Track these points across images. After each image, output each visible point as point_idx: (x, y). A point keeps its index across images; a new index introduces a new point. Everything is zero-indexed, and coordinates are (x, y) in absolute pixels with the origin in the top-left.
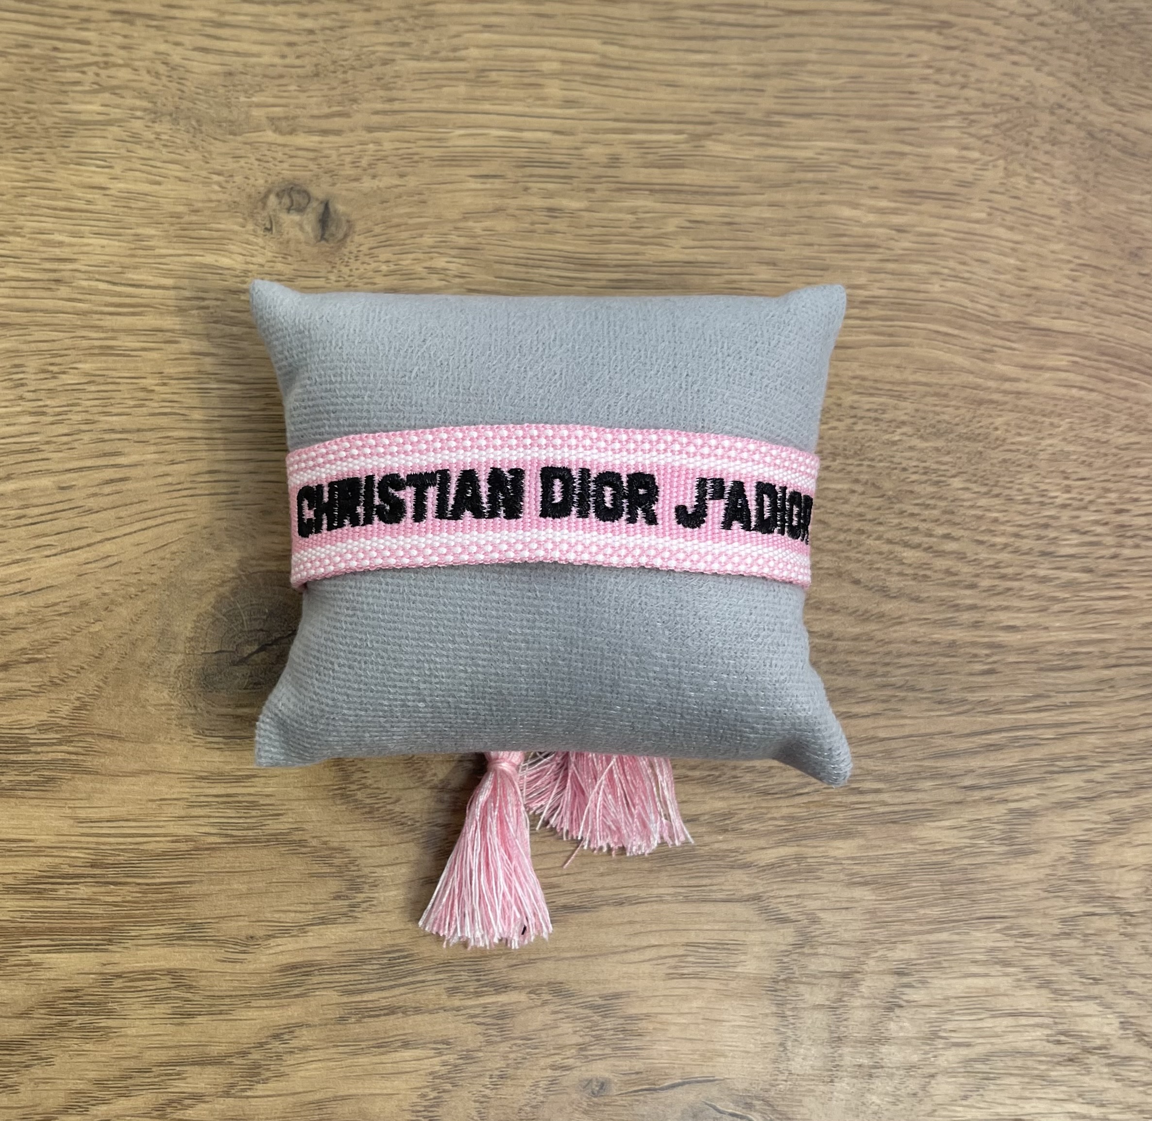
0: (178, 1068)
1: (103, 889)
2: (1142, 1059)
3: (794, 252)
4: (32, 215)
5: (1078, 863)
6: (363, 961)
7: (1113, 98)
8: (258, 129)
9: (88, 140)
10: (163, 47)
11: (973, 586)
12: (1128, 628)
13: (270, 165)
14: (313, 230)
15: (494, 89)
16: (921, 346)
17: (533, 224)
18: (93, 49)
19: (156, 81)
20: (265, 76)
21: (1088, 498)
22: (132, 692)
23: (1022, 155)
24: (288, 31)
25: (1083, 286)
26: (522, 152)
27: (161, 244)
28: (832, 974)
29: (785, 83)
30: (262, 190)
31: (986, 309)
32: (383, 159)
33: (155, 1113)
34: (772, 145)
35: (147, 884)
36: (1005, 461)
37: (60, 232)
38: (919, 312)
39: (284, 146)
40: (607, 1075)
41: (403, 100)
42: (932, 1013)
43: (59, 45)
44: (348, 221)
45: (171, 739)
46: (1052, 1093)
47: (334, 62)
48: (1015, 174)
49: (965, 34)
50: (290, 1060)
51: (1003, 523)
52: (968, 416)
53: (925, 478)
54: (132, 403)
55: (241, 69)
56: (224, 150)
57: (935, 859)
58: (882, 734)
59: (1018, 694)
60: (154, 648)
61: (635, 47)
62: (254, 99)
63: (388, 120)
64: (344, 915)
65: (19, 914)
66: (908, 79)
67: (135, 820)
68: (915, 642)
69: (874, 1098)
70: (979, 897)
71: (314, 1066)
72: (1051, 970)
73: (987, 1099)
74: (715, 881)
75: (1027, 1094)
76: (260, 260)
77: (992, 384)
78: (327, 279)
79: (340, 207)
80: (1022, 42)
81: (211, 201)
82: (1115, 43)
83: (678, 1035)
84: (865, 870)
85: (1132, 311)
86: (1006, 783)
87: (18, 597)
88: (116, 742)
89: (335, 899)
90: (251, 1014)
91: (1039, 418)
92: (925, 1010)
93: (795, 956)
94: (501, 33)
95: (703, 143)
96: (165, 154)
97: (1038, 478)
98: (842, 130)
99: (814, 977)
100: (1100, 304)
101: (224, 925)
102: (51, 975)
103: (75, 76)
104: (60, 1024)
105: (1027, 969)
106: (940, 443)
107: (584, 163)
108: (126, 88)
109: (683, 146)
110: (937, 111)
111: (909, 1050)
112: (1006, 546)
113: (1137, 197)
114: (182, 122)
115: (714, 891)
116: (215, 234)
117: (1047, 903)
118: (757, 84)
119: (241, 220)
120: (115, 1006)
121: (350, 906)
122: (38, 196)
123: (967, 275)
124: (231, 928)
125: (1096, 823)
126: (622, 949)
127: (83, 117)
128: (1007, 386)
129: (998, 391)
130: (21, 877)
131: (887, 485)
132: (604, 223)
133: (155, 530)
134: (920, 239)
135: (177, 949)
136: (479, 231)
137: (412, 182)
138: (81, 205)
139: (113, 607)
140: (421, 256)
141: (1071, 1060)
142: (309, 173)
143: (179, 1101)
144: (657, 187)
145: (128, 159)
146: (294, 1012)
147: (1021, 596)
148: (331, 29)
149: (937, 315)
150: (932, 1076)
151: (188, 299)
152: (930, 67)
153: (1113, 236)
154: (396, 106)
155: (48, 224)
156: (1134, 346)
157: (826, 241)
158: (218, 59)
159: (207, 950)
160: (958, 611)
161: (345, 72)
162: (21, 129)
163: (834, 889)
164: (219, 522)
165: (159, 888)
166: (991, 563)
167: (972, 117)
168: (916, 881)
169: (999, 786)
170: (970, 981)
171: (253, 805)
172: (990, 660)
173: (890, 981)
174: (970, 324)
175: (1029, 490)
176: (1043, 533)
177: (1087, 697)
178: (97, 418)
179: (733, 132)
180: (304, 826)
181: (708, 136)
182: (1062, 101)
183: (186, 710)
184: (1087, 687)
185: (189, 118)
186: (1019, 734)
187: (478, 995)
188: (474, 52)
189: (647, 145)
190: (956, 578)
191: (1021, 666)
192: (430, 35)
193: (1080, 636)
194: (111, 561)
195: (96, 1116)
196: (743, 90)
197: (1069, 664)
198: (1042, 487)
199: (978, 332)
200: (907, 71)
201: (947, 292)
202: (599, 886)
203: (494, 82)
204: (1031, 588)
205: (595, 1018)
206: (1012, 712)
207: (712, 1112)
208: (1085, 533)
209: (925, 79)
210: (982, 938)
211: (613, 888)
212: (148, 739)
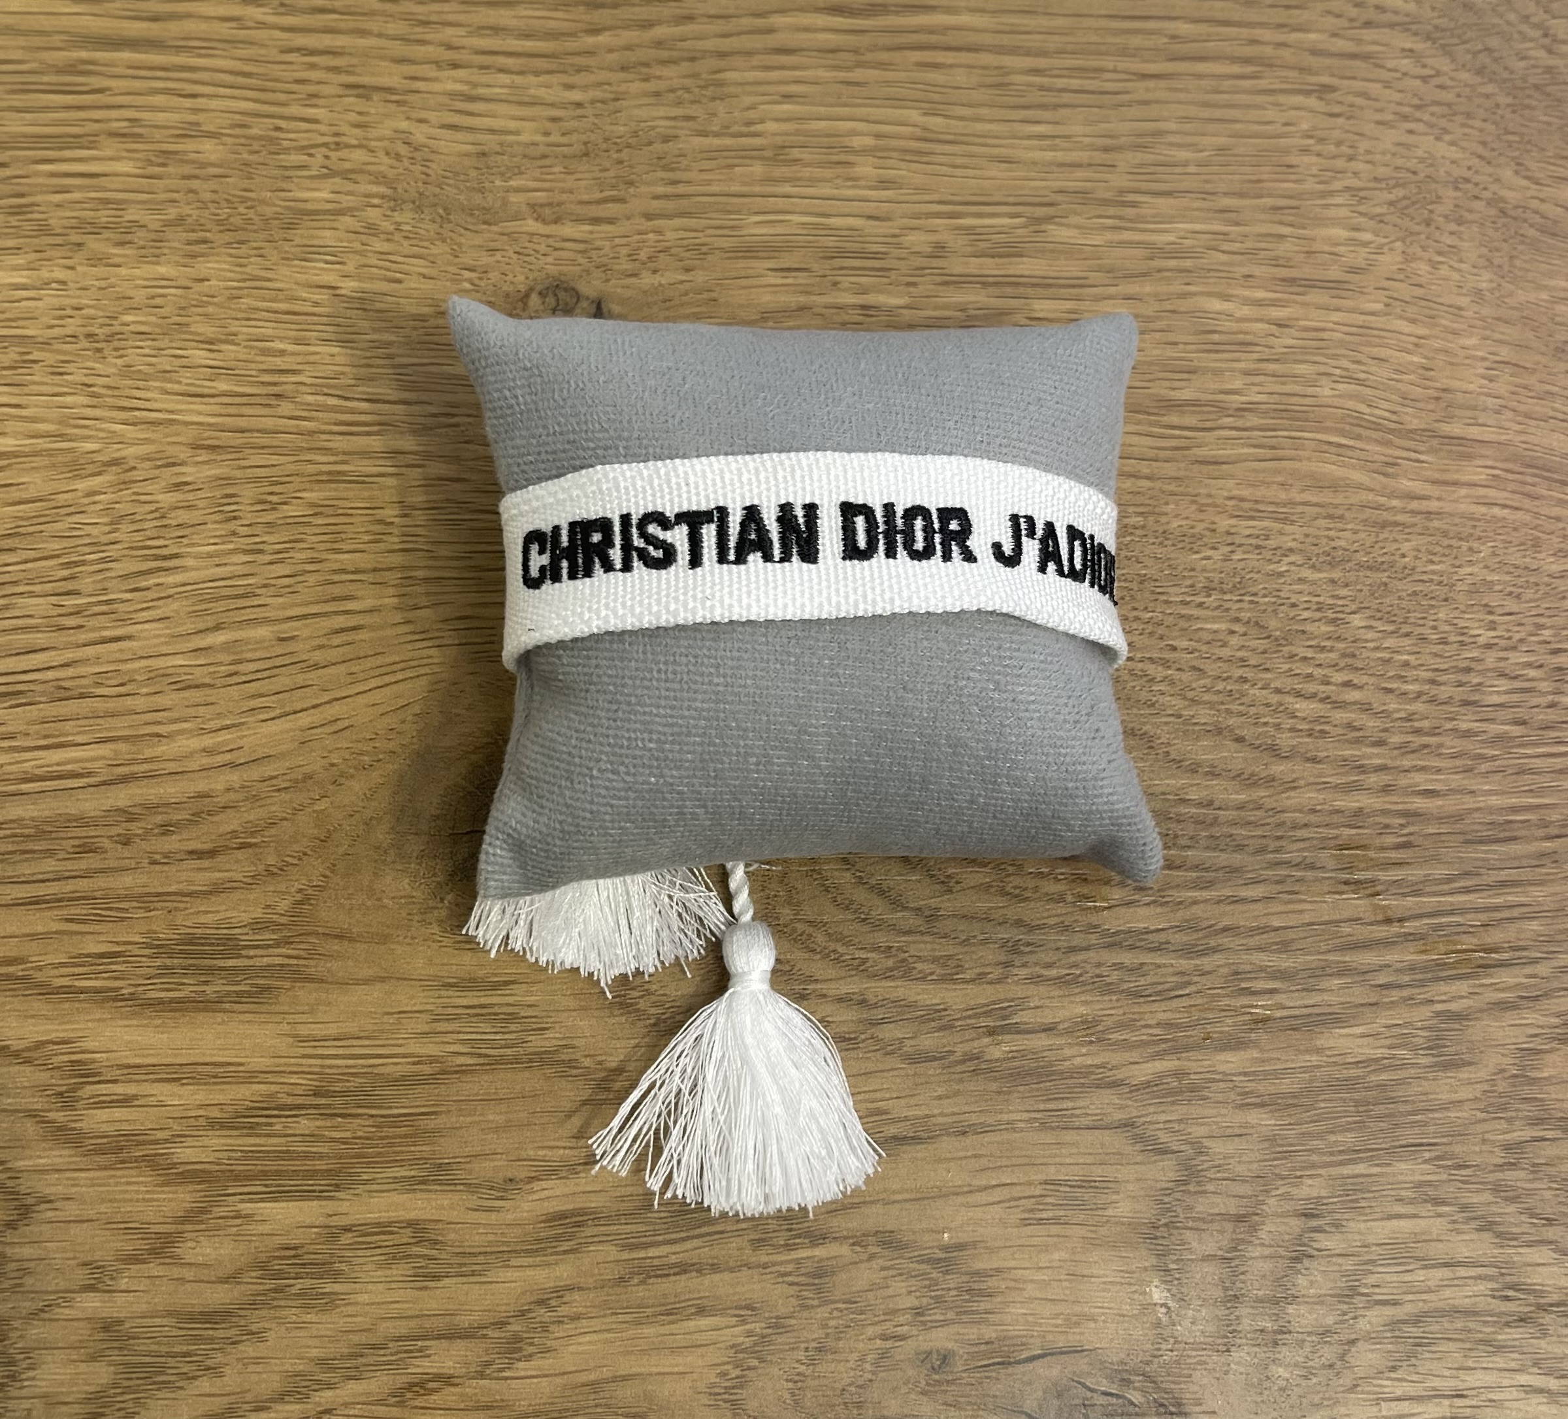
0: (421, 1343)
1: (328, 1123)
3: (1156, 352)
4: (249, 319)
5: (1522, 1078)
7: (1528, 169)
8: (517, 217)
9: (316, 232)
10: (404, 125)
11: (1380, 743)
15: (794, 168)
16: (1309, 459)
18: (323, 128)
20: (525, 156)
21: (1517, 636)
22: (365, 883)
23: (1423, 237)
24: (552, 105)
25: (1501, 388)
26: (830, 242)
27: (400, 351)
29: (1140, 157)
30: (522, 288)
31: (1387, 414)
33: (393, 1400)
34: (1126, 229)
35: (383, 1116)
36: (1415, 593)
37: (281, 339)
38: (1306, 420)
39: (548, 236)
40: (950, 1345)
42: (1348, 1264)
43: (282, 123)
45: (413, 938)
46: (1500, 1361)
47: (606, 140)
48: (1415, 259)
49: (1350, 99)
50: (558, 1331)
51: (1415, 668)
52: (1369, 541)
53: (1318, 615)
54: (366, 538)
55: (498, 149)
57: (1346, 1073)
58: (1276, 924)
59: (1440, 872)
60: (391, 827)
61: (961, 118)
62: (513, 183)
63: (671, 205)
65: (226, 1154)
66: (1286, 151)
67: (368, 1038)
68: (1314, 811)
69: (1281, 1371)
70: (1402, 1120)
71: (588, 1338)
72: (1495, 1209)
73: (1420, 1369)
75: (1470, 1363)
77: (1395, 503)
80: (1418, 107)
82: (1528, 107)
84: (1261, 1088)
86: (1430, 980)
87: (227, 769)
88: (346, 943)
90: (510, 1274)
91: (1454, 542)
92: (1340, 1260)
93: (1178, 1195)
94: (803, 104)
95: (1043, 227)
97: (1456, 614)
98: (1209, 210)
99: (1202, 1220)
100: (1522, 408)
101: (477, 1166)
102: (265, 1228)
103: (302, 159)
104: (275, 1290)
105: (1464, 1208)
106: (1336, 574)
107: (903, 253)
108: (362, 172)
110: (1321, 187)
111: (1322, 1310)
112: (1419, 694)
115: (1078, 1116)
117: (1487, 1126)
120: (343, 1267)
122: (256, 298)
123: (1362, 376)
124: (484, 1169)
125: (1542, 1027)
127: (309, 206)
128: (1415, 505)
129: (1404, 511)
130: (230, 1108)
131: (1273, 623)
133: (395, 687)
134: (1305, 335)
135: (419, 1195)
137: (700, 277)
138: (305, 308)
139: (341, 780)
141: (1521, 1320)
142: (577, 268)
143: (421, 1384)
144: (991, 279)
145: (362, 253)
146: (563, 1272)
147: (1440, 755)
148: (603, 102)
149: (1328, 424)
150: (1353, 1342)
151: (434, 415)
152: (1311, 137)
154: (681, 189)
155: (268, 330)
157: (1191, 339)
158: (470, 137)
159: (456, 1197)
160: (1364, 772)
161: (619, 151)
162: (237, 221)
163: (1224, 1111)
164: (470, 677)
165: (395, 1121)
166: (1403, 715)
167: (1362, 194)
168: (1324, 1100)
169: (1422, 984)
170: (1395, 1223)
171: (513, 1017)
172: (1405, 831)
173: (1296, 1224)
174: (1368, 433)
175: (1447, 628)
177: (1526, 874)
178: (325, 556)
179: (1079, 215)
180: (576, 1042)
181: (1049, 219)
182: (1468, 174)
183: (431, 903)
184: (1525, 863)
185: (435, 205)
186: (1444, 920)
187: (789, 1248)
188: (772, 126)
189: (978, 231)
190: (1361, 734)
191: (1444, 838)
192: (720, 107)
193: (1514, 801)
194: (340, 725)
195: (319, 1404)
196: (1090, 165)
197: (1502, 835)
198: (1462, 624)
199: (1378, 442)
200: (1283, 141)
201: (1339, 396)
202: (936, 1112)
203: (796, 161)
204: (1452, 744)
205: (934, 1275)
206: (1434, 894)
207: (1081, 1390)
208: (1515, 678)
209: (1305, 151)
210: (1408, 1170)
211: (954, 1114)
212: (384, 939)
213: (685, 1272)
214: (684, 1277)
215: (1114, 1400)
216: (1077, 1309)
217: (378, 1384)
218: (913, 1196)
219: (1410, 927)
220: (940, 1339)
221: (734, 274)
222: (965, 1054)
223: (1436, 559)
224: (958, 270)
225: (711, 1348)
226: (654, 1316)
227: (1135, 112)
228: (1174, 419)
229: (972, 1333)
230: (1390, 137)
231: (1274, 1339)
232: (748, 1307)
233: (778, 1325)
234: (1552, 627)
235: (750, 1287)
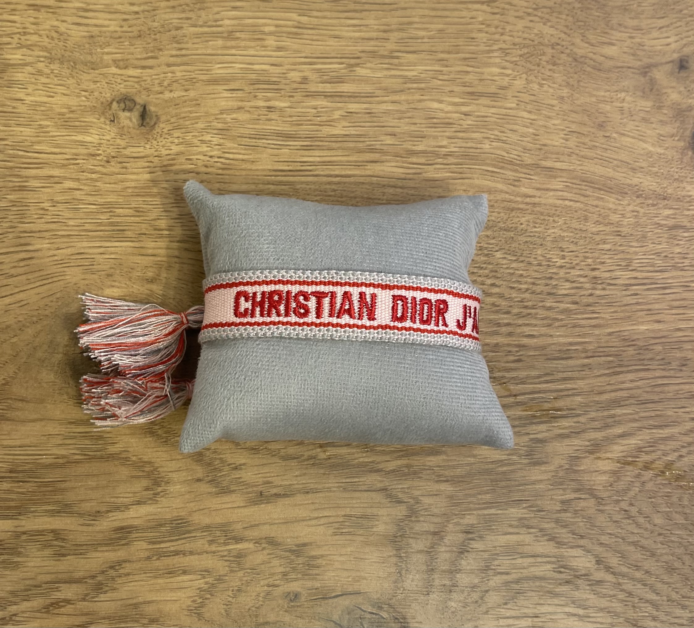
0: (57, 585)
1: (16, 485)
2: (609, 582)
3: (406, 128)
5: (571, 470)
6: (161, 525)
7: (587, 39)
8: (107, 66)
9: (15, 74)
10: (56, 23)
11: (508, 313)
12: (599, 335)
13: (114, 86)
14: (137, 121)
15: (237, 42)
16: (478, 178)
17: (259, 115)
18: (17, 25)
19: (51, 41)
20: (111, 37)
21: (576, 262)
22: (34, 375)
23: (536, 72)
24: (124, 13)
25: (571, 144)
26: (253, 76)
27: (53, 129)
28: (427, 532)
29: (401, 35)
30: (109, 99)
31: (516, 157)
32: (176, 81)
33: (44, 610)
34: (393, 69)
35: (40, 482)
36: (526, 242)
38: (477, 160)
39: (122, 75)
40: (299, 590)
41: (187, 49)
42: (486, 555)
44: (157, 116)
45: (55, 401)
46: (556, 601)
47: (149, 29)
48: (532, 82)
49: (503, 6)
50: (119, 580)
51: (525, 277)
52: (506, 217)
53: (480, 252)
54: (36, 216)
55: (98, 34)
56: (88, 78)
57: (487, 466)
59: (535, 373)
60: (46, 350)
61: (317, 17)
62: (106, 50)
63: (179, 60)
64: (150, 499)
66: (471, 31)
67: (34, 446)
69: (453, 604)
70: (513, 489)
71: (133, 584)
72: (556, 531)
73: (518, 604)
74: (361, 480)
75: (542, 602)
76: (108, 137)
77: (519, 199)
78: (145, 147)
79: (153, 109)
80: (535, 9)
81: (81, 106)
82: (588, 8)
83: (340, 567)
84: (446, 473)
85: (600, 157)
86: (528, 424)
88: (24, 403)
89: (145, 490)
90: (98, 554)
91: (547, 218)
92: (482, 553)
93: (406, 522)
94: (242, 11)
95: (354, 69)
96: (56, 81)
97: (546, 251)
98: (433, 60)
99: (418, 534)
100: (581, 154)
101: (83, 505)
103: (8, 40)
105: (541, 530)
107: (288, 82)
108: (36, 45)
109: (343, 71)
110: (488, 48)
111: (473, 576)
112: (527, 290)
113: (603, 94)
114: (65, 64)
115: (360, 485)
116: (83, 124)
117: (553, 492)
118: (385, 35)
119: (97, 116)
120: (22, 550)
121: (154, 494)
123: (505, 139)
124: (87, 507)
125: (581, 446)
126: (308, 518)
127: (11, 62)
128: (528, 200)
129: (523, 203)
132: (300, 114)
133: (48, 286)
134: (478, 119)
135: (57, 518)
136: (229, 120)
137: (192, 94)
138: (10, 110)
139: (23, 328)
140: (197, 134)
141: (567, 582)
142: (134, 90)
143: (57, 603)
144: (329, 94)
145: (36, 84)
146: (121, 554)
147: (536, 318)
149: (487, 161)
150: (486, 590)
151: (68, 159)
152: (483, 24)
153: (588, 116)
154: (184, 52)
156: (601, 176)
157: (424, 121)
158: (86, 29)
159: (74, 519)
160: (499, 326)
161: (155, 34)
163: (429, 484)
164: (83, 281)
165: (46, 485)
166: (519, 299)
167: (507, 51)
168: (476, 479)
169: (524, 425)
170: (508, 537)
172: (518, 354)
173: (461, 536)
174: (506, 166)
175: (542, 258)
176: (549, 282)
177: (575, 375)
178: (16, 225)
179: (371, 62)
180: (128, 449)
181: (357, 65)
182: (559, 41)
183: (63, 385)
184: (575, 369)
185: (70, 61)
186: (536, 396)
187: (225, 544)
188: (227, 22)
189: (323, 71)
190: (499, 308)
191: (536, 357)
192: (203, 13)
193: (571, 340)
194: (23, 303)
195: (10, 612)
196: (377, 39)
197: (565, 356)
198: (548, 256)
199: (511, 170)
200: (470, 27)
201: (494, 148)
202: (295, 482)
203: (238, 38)
204: (542, 313)
205: (292, 557)
206: (531, 383)
207: (359, 611)
208: (574, 282)
209: (480, 31)
210: (515, 512)
211: (303, 484)
212: (42, 401)
213: (177, 554)
214: (177, 557)
215: (374, 616)
216: (358, 574)
217: (37, 603)
218: (283, 521)
219: (520, 398)
220: (295, 587)
221: (208, 92)
222: (309, 456)
223: (537, 226)
224: (313, 89)
225: (189, 589)
226: (163, 574)
227: (399, 13)
228: (414, 160)
229: (309, 584)
230: (521, 24)
231: (450, 590)
232: (205, 571)
233: (220, 579)
234: (592, 258)
235: (208, 562)
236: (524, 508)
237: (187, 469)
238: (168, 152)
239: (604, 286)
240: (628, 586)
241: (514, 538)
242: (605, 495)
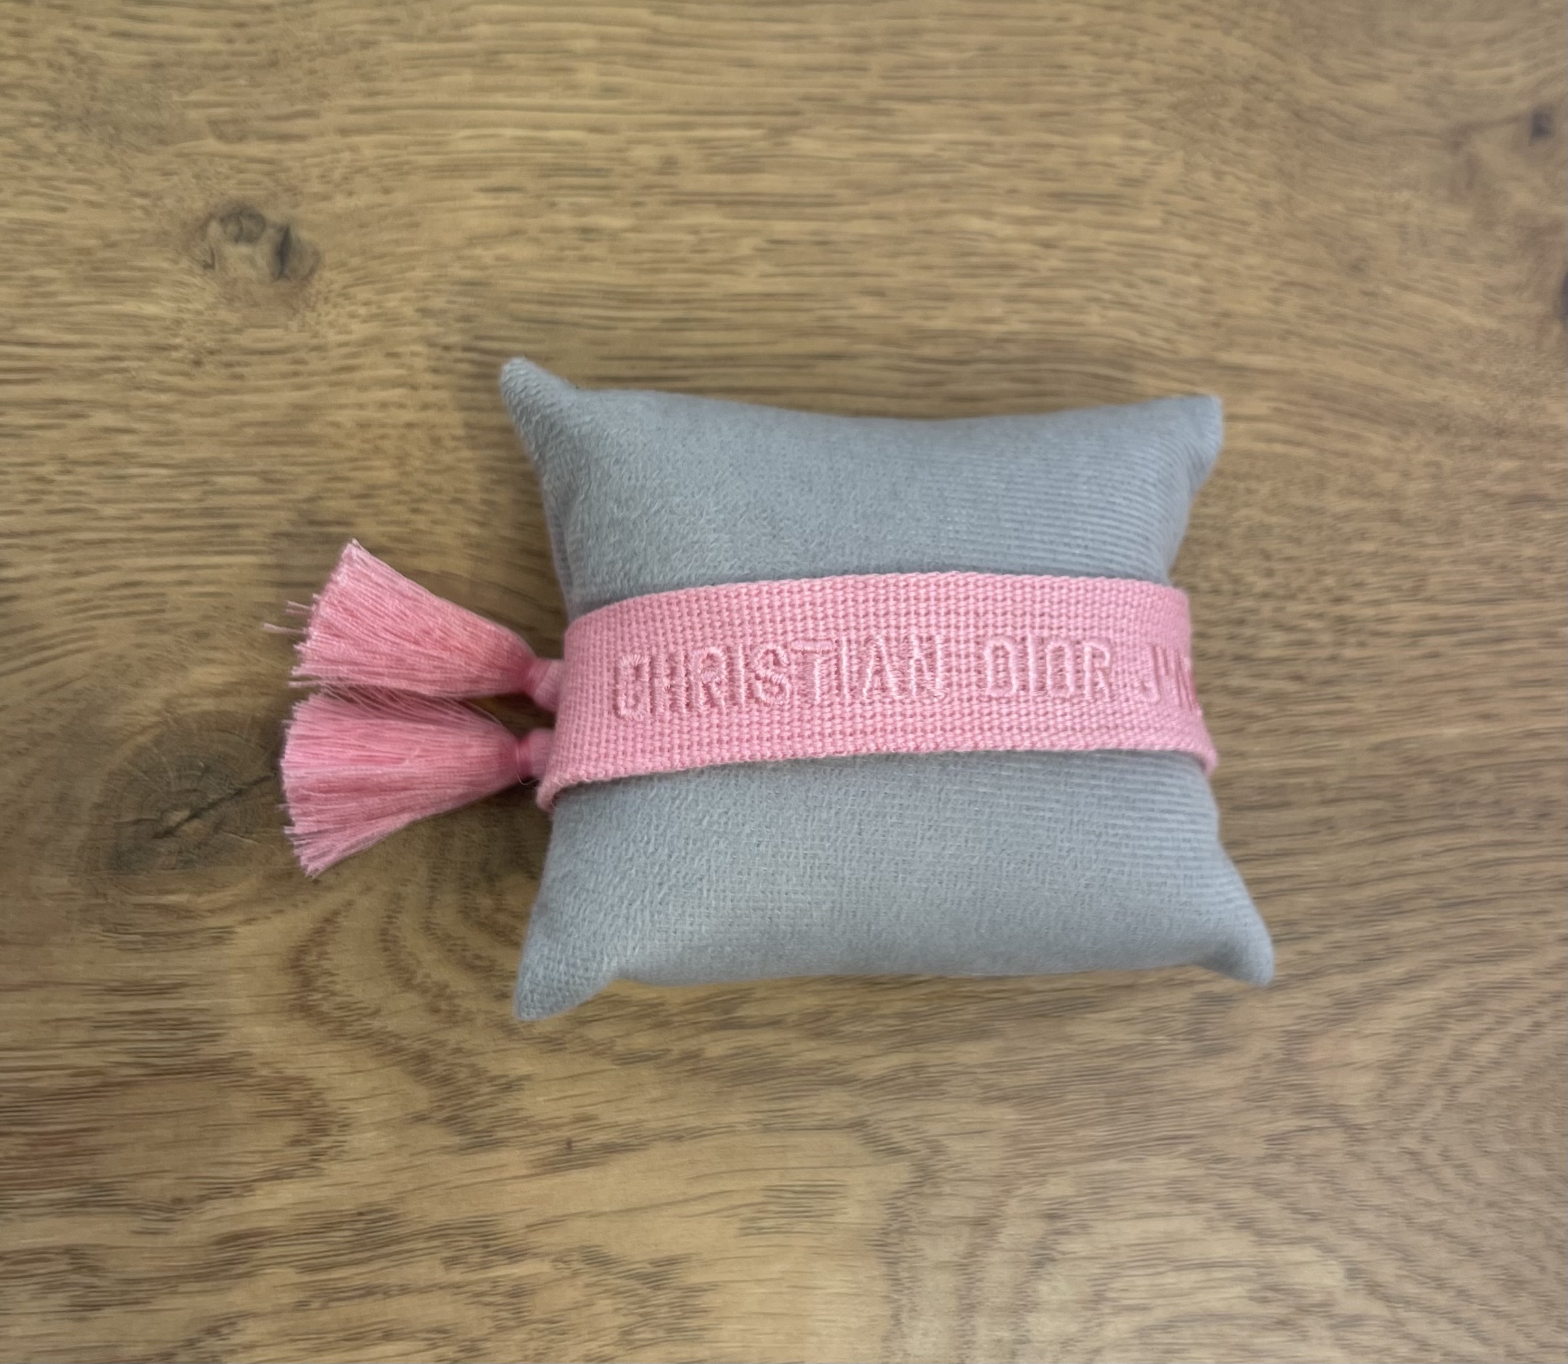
2: (1375, 1317)
6: (330, 1226)
13: (212, 183)
14: (268, 265)
17: (561, 249)
19: (60, 77)
28: (961, 1220)
32: (361, 170)
41: (389, 93)
44: (316, 254)
56: (150, 165)
64: (305, 1165)
74: (804, 1103)
76: (199, 306)
78: (287, 327)
79: (304, 235)
81: (133, 232)
83: (756, 1308)
85: (1351, 341)
89: (292, 1144)
96: (71, 172)
109: (760, 144)
113: (1359, 194)
114: (95, 130)
116: (138, 275)
118: (857, 60)
119: (173, 256)
121: (312, 1154)
126: (681, 1198)
132: (656, 246)
136: (489, 261)
140: (411, 294)
153: (1328, 245)
156: (1355, 385)
176: (1236, 630)
236: (1181, 1156)
237: (393, 1092)
238: (343, 338)
239: (1363, 638)
240: (1419, 1325)
241: (1157, 1227)
242: (1365, 1118)
